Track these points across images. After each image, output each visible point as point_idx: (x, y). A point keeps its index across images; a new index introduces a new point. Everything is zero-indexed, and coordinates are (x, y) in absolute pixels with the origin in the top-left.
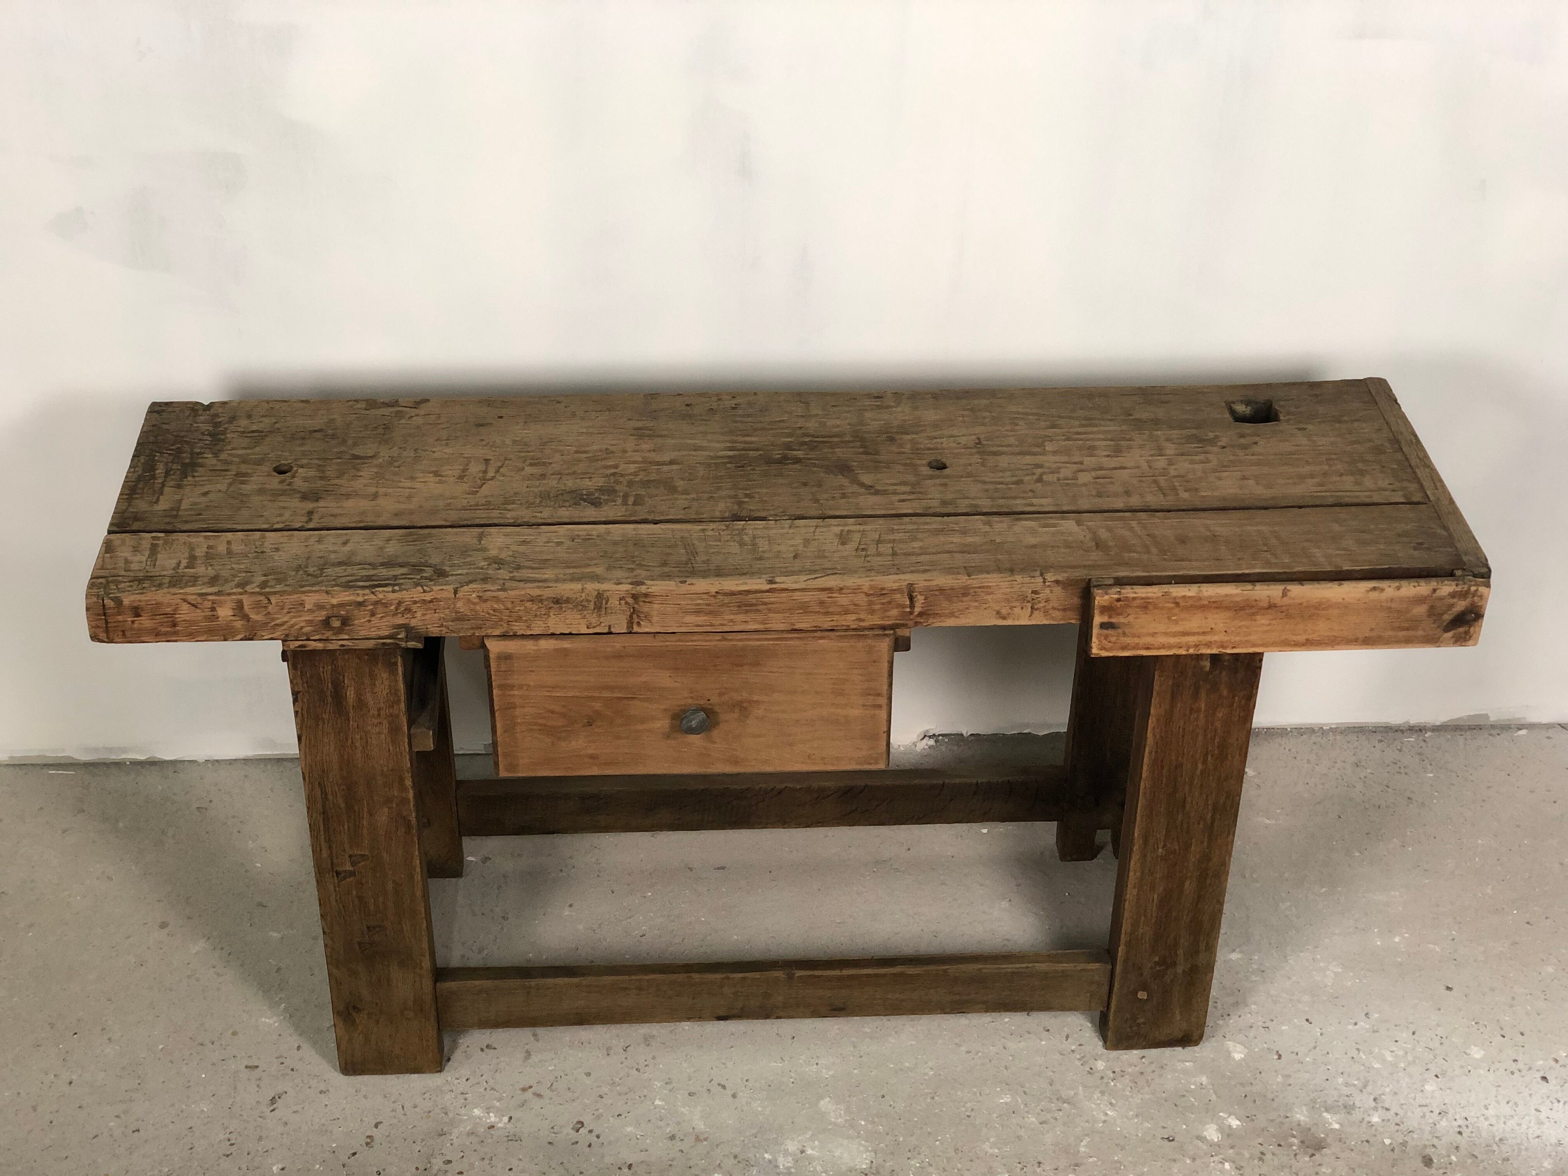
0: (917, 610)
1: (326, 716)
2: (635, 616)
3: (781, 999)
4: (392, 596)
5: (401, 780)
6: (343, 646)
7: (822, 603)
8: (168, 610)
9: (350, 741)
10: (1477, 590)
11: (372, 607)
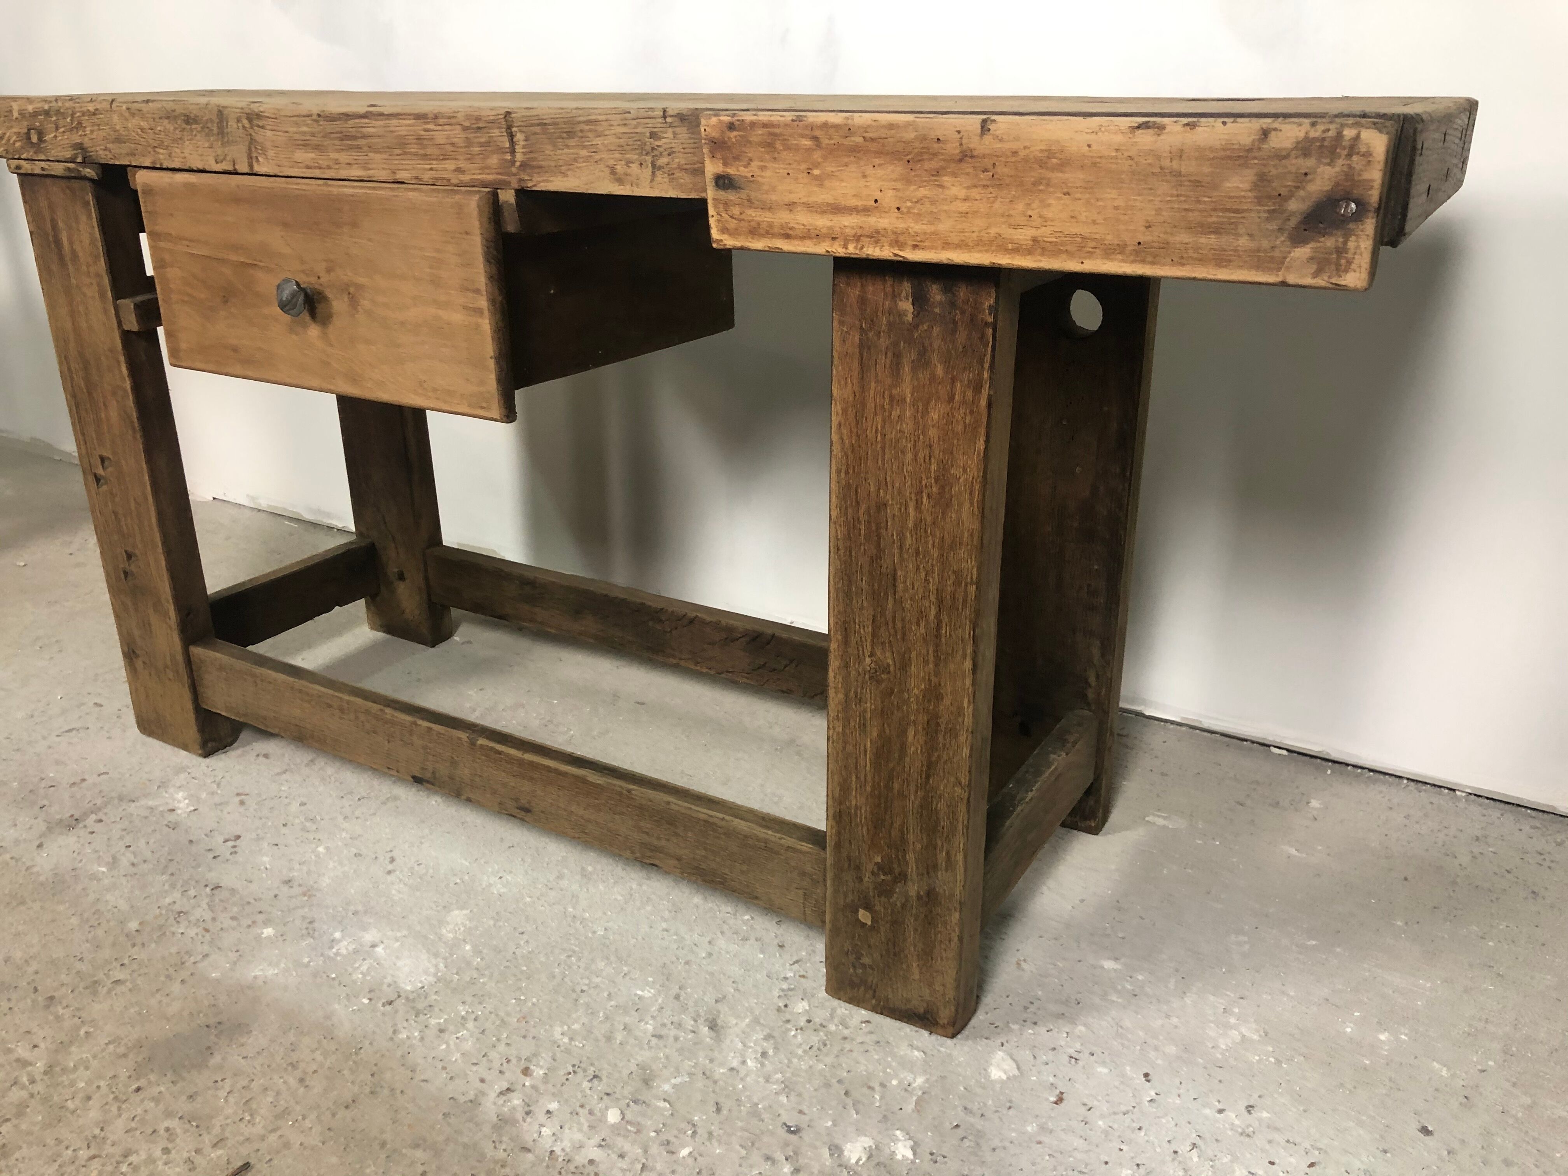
1: (54, 268)
2: (252, 147)
5: (119, 365)
6: (44, 169)
9: (75, 304)
10: (1358, 137)
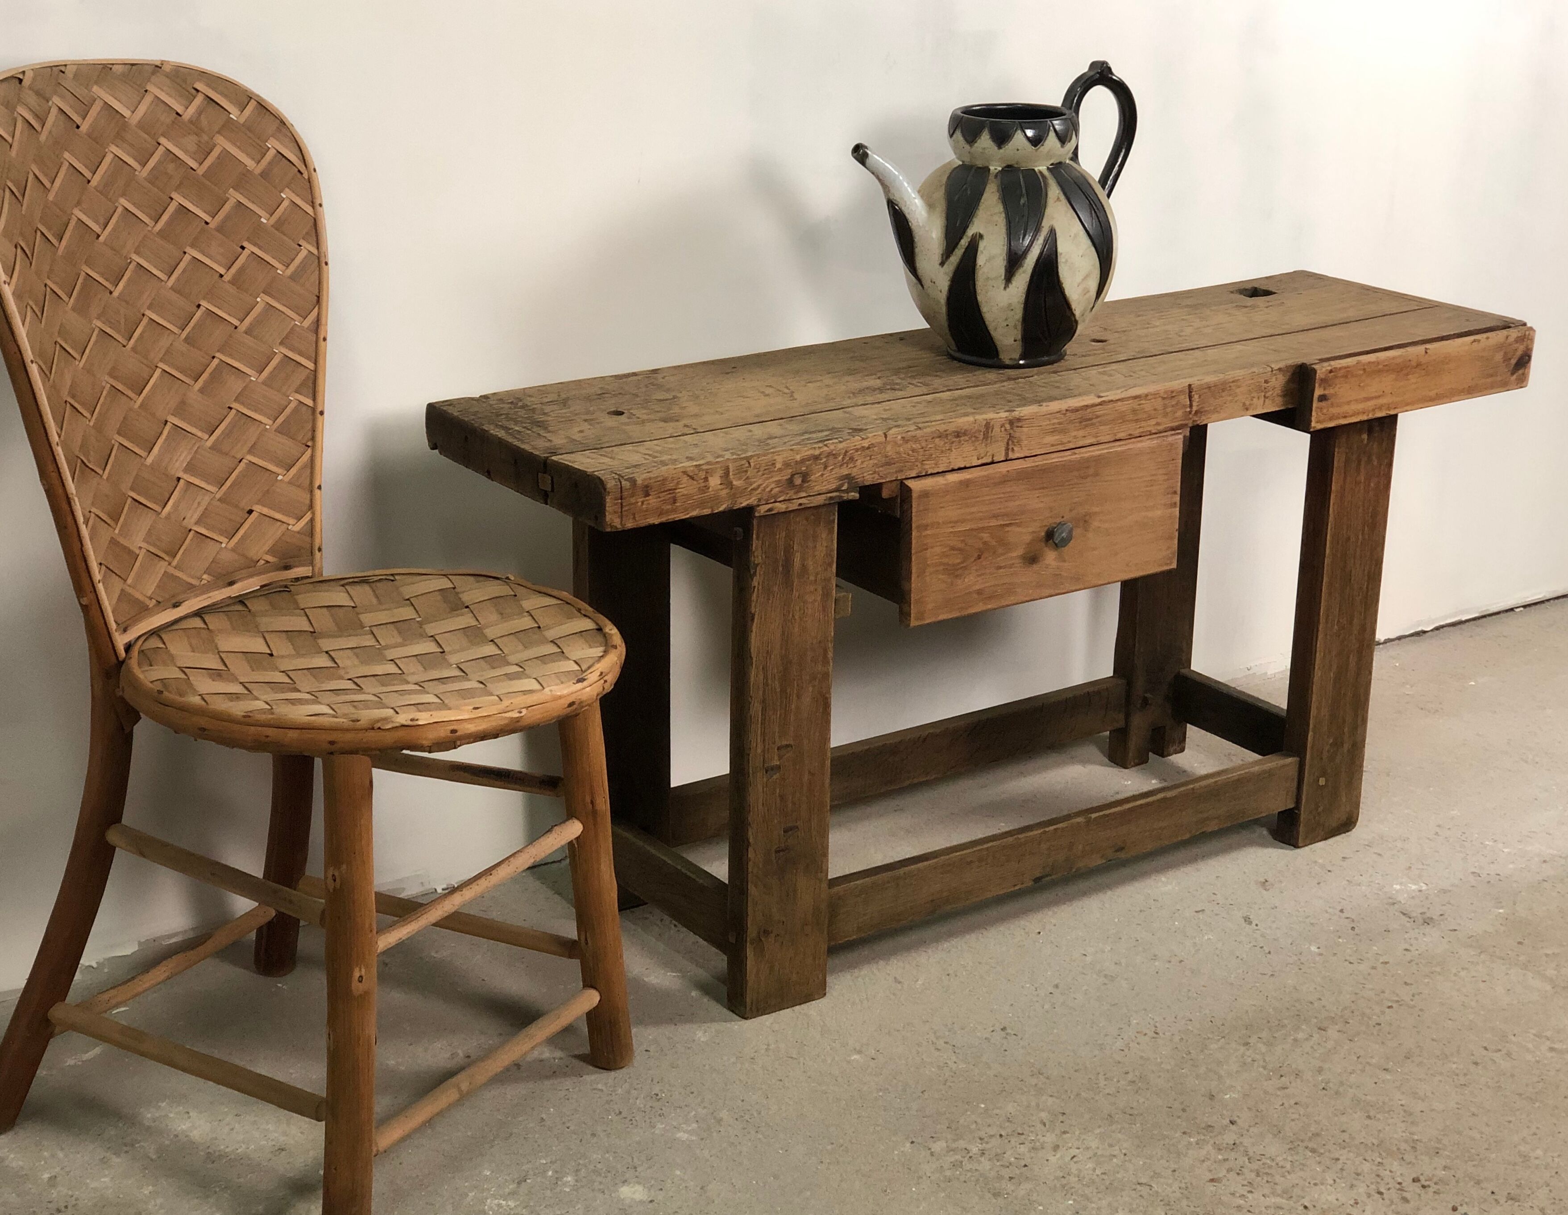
0: (1195, 408)
1: (776, 589)
2: (1010, 443)
3: (1080, 847)
4: (841, 446)
5: (825, 651)
6: (800, 504)
7: (1134, 411)
8: (672, 485)
9: (791, 615)
10: (1529, 334)
11: (824, 460)
